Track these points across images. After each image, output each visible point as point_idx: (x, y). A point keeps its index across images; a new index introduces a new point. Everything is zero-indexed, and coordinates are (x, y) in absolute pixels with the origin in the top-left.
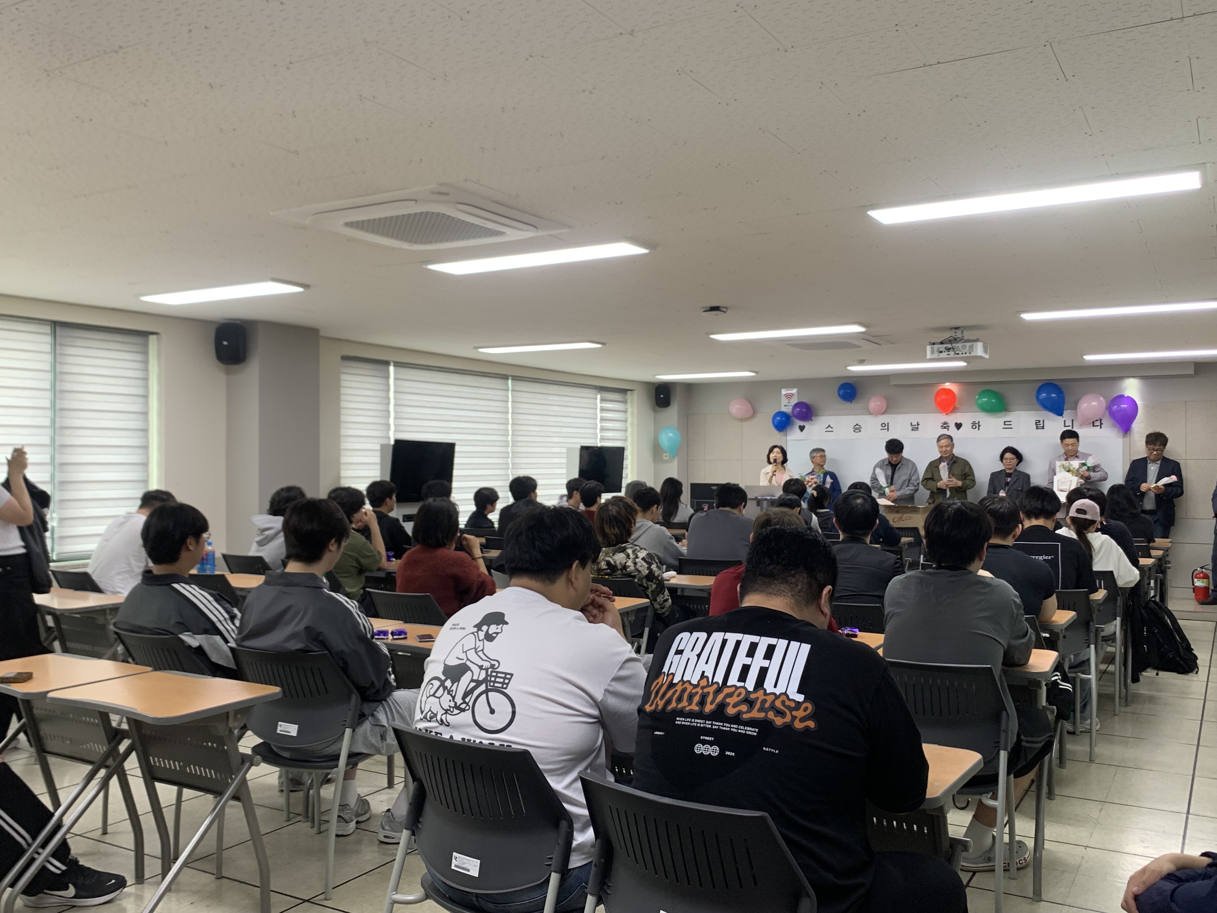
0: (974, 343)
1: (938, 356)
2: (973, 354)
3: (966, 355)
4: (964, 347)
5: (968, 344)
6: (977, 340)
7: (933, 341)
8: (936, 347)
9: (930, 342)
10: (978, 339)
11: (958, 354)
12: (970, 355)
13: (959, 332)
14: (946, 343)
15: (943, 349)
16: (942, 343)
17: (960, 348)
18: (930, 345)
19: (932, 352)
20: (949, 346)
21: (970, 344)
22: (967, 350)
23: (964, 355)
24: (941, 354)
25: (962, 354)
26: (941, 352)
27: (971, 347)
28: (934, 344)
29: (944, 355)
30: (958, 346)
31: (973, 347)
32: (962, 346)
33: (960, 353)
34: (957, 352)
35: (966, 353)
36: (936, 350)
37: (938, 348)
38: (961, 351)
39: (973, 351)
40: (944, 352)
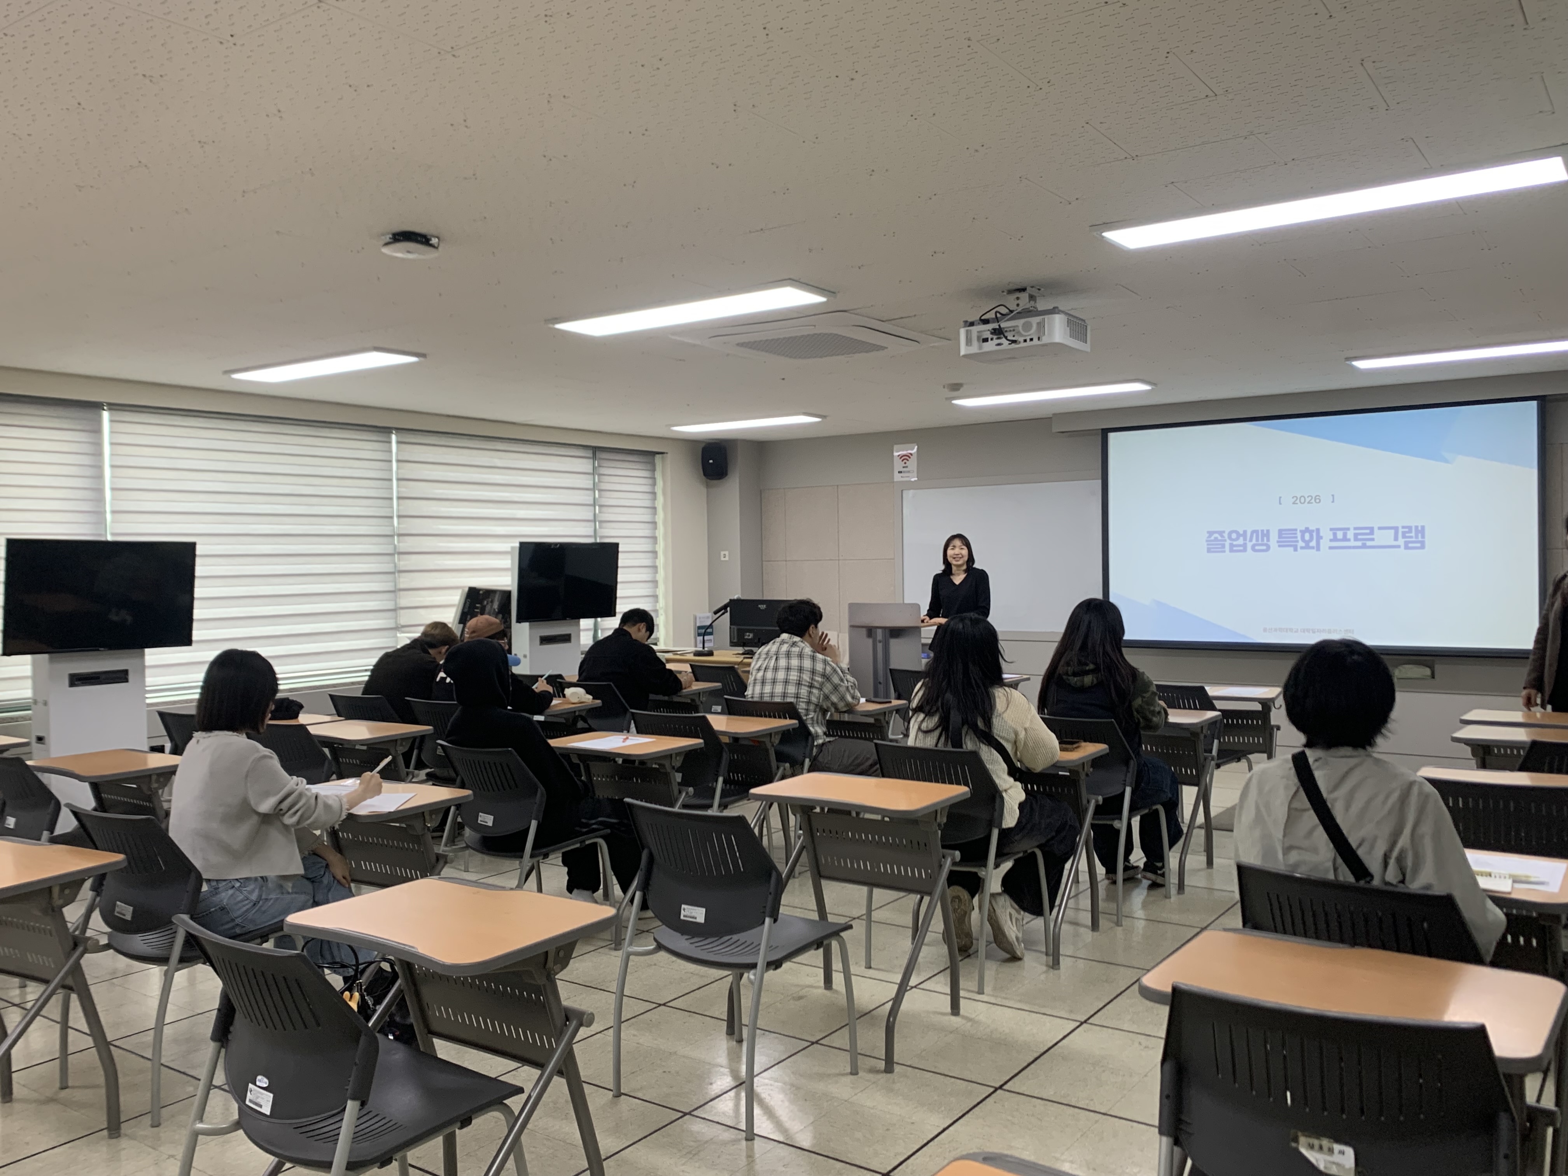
0: (1046, 317)
1: (980, 348)
2: (1045, 340)
3: (1031, 343)
4: (1027, 327)
5: (1035, 320)
6: (1054, 311)
7: (970, 320)
8: (975, 329)
9: (966, 322)
10: (1054, 308)
11: (1014, 342)
12: (1040, 343)
13: (1024, 296)
14: (991, 321)
15: (988, 335)
16: (986, 322)
17: (1020, 329)
18: (965, 327)
19: (969, 342)
20: (996, 326)
21: (1038, 319)
22: (1032, 333)
23: (1029, 343)
24: (985, 344)
25: (1025, 341)
26: (985, 340)
27: (1040, 326)
28: (972, 324)
29: (990, 346)
30: (1017, 326)
31: (1044, 326)
32: (1024, 324)
33: (1021, 339)
34: (1014, 339)
35: (1031, 340)
36: (974, 336)
37: (978, 332)
38: (1022, 335)
39: (1044, 334)
40: (992, 339)
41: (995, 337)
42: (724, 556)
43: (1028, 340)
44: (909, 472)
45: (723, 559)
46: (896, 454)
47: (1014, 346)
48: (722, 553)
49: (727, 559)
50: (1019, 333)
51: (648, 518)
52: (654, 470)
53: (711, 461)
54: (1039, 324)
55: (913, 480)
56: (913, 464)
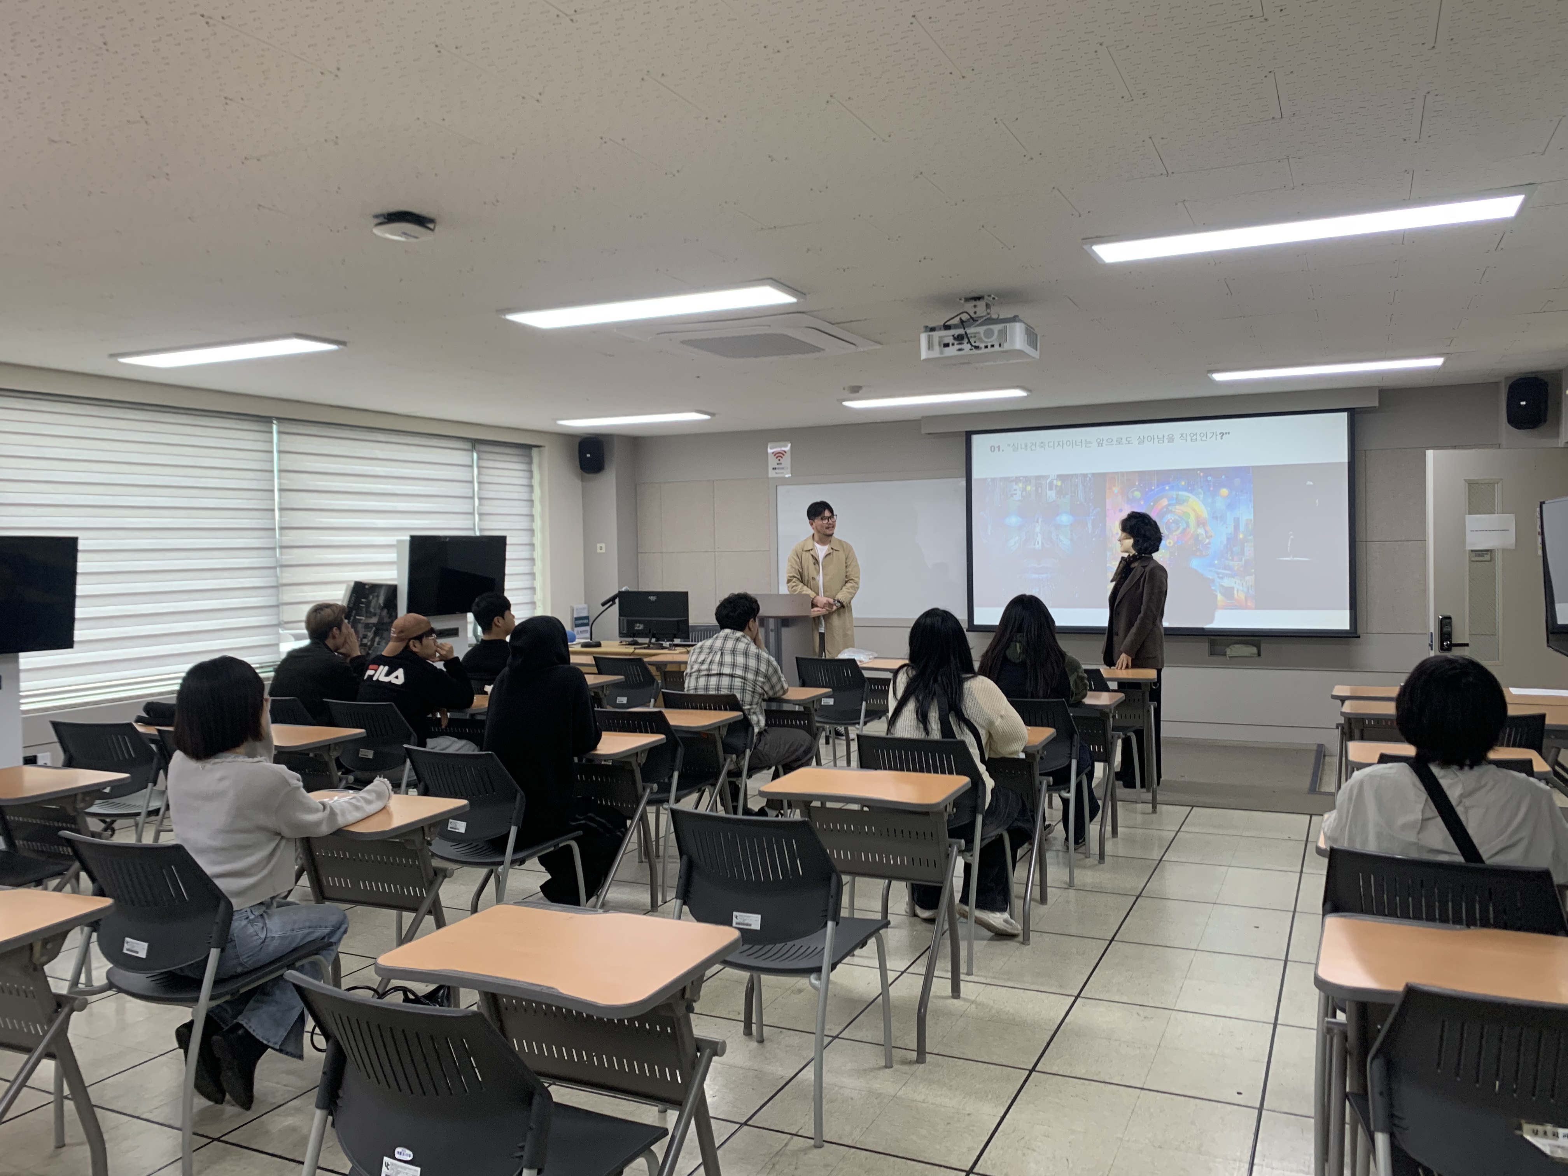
0: (1008, 325)
1: (941, 352)
2: (1006, 347)
3: (993, 349)
4: (989, 334)
5: (996, 328)
6: (1015, 319)
7: (931, 326)
8: (936, 335)
9: (926, 327)
10: (1015, 317)
11: (977, 348)
12: (1000, 349)
13: (981, 304)
14: (956, 327)
15: (950, 340)
16: (947, 327)
17: (982, 335)
18: (926, 331)
19: (930, 346)
20: (961, 331)
21: (1000, 327)
22: (994, 339)
23: (990, 349)
24: (946, 349)
25: (986, 347)
26: (947, 345)
27: (1003, 333)
28: (933, 329)
29: (952, 351)
30: (979, 333)
31: (1006, 334)
32: (986, 331)
33: (982, 345)
34: (976, 344)
35: (993, 346)
36: (936, 341)
37: (940, 337)
38: (983, 341)
39: (1006, 340)
40: (953, 344)
41: (956, 343)
42: (601, 548)
43: (989, 346)
44: (783, 468)
45: (599, 551)
46: (770, 451)
47: (975, 351)
48: (599, 545)
49: (603, 551)
50: (981, 340)
51: (525, 511)
52: (530, 463)
53: (588, 455)
54: (1000, 331)
55: (787, 476)
56: (787, 461)
